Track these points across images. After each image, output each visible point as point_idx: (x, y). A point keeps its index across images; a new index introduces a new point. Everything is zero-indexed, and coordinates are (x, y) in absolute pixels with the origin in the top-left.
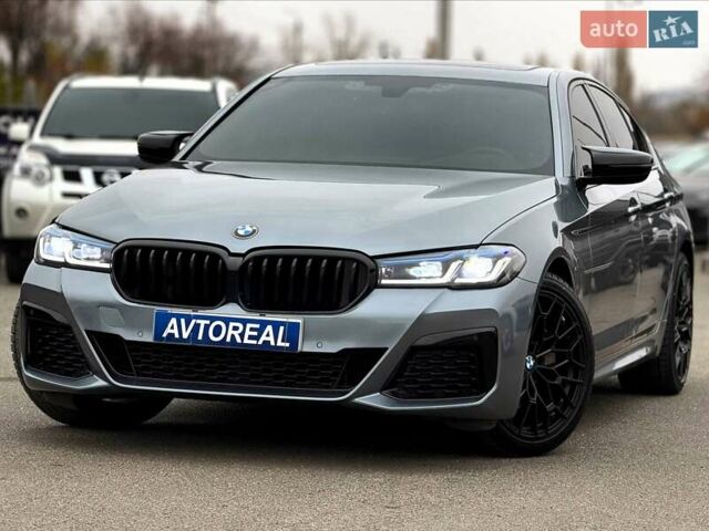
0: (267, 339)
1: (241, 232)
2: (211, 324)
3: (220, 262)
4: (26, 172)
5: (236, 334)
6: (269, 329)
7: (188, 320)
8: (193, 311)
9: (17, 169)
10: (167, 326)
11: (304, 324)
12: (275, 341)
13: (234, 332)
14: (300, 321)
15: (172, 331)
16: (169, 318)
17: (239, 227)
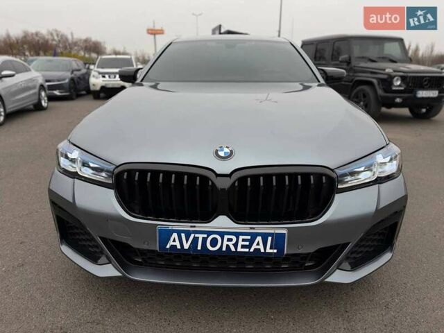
0: (258, 247)
1: (221, 154)
2: (208, 236)
3: (210, 183)
4: (94, 76)
5: (231, 244)
6: (259, 239)
7: (188, 234)
8: (191, 227)
9: (92, 75)
10: (169, 240)
11: (289, 233)
12: (265, 249)
13: (229, 243)
14: (285, 231)
15: (174, 244)
16: (170, 233)
17: (218, 149)
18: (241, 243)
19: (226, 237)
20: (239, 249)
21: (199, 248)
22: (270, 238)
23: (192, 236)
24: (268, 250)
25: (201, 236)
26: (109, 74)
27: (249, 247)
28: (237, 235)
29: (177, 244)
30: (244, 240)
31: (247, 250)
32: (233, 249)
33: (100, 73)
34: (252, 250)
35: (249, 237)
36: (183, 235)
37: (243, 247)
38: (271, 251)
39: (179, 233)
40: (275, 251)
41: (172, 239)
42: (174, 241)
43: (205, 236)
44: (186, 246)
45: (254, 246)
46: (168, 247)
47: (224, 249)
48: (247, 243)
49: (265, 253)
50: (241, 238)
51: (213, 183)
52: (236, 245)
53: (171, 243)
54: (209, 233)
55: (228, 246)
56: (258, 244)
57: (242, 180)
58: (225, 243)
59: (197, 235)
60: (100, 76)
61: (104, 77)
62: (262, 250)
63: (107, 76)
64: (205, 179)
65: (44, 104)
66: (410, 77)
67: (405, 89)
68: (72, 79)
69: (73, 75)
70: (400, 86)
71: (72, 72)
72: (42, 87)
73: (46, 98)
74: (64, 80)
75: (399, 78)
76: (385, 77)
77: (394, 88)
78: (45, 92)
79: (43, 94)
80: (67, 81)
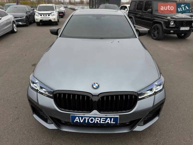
1: (95, 87)
2: (90, 118)
3: (90, 99)
4: (36, 15)
5: (98, 121)
6: (109, 119)
7: (82, 117)
8: (83, 115)
9: (35, 15)
10: (75, 119)
11: (119, 117)
12: (111, 122)
13: (97, 120)
14: (118, 116)
15: (77, 120)
16: (76, 117)
17: (94, 84)
18: (102, 120)
19: (96, 118)
20: (101, 122)
21: (86, 122)
22: (113, 119)
23: (84, 118)
24: (112, 122)
25: (87, 118)
26: (44, 14)
27: (105, 122)
28: (101, 118)
29: (78, 120)
30: (103, 119)
31: (104, 123)
32: (99, 122)
33: (39, 14)
34: (106, 123)
35: (105, 118)
36: (80, 118)
37: (103, 121)
38: (113, 123)
39: (79, 117)
40: (115, 123)
41: (76, 119)
42: (77, 119)
43: (89, 118)
44: (82, 121)
45: (107, 121)
46: (75, 121)
47: (96, 122)
48: (104, 120)
49: (111, 123)
50: (102, 119)
51: (91, 99)
52: (100, 121)
53: (76, 120)
54: (90, 117)
55: (97, 122)
56: (108, 121)
57: (103, 98)
58: (96, 120)
59: (85, 118)
60: (40, 15)
61: (41, 16)
62: (110, 123)
63: (42, 15)
64: (88, 97)
65: (15, 30)
66: (178, 21)
67: (175, 26)
68: (27, 17)
69: (27, 14)
70: (173, 25)
71: (26, 13)
72: (14, 22)
73: (16, 27)
74: (23, 17)
75: (173, 22)
76: (167, 21)
77: (170, 26)
78: (15, 24)
79: (14, 25)
80: (24, 17)
